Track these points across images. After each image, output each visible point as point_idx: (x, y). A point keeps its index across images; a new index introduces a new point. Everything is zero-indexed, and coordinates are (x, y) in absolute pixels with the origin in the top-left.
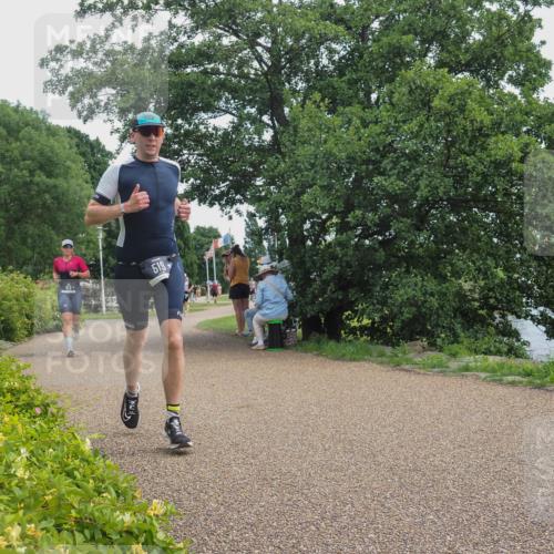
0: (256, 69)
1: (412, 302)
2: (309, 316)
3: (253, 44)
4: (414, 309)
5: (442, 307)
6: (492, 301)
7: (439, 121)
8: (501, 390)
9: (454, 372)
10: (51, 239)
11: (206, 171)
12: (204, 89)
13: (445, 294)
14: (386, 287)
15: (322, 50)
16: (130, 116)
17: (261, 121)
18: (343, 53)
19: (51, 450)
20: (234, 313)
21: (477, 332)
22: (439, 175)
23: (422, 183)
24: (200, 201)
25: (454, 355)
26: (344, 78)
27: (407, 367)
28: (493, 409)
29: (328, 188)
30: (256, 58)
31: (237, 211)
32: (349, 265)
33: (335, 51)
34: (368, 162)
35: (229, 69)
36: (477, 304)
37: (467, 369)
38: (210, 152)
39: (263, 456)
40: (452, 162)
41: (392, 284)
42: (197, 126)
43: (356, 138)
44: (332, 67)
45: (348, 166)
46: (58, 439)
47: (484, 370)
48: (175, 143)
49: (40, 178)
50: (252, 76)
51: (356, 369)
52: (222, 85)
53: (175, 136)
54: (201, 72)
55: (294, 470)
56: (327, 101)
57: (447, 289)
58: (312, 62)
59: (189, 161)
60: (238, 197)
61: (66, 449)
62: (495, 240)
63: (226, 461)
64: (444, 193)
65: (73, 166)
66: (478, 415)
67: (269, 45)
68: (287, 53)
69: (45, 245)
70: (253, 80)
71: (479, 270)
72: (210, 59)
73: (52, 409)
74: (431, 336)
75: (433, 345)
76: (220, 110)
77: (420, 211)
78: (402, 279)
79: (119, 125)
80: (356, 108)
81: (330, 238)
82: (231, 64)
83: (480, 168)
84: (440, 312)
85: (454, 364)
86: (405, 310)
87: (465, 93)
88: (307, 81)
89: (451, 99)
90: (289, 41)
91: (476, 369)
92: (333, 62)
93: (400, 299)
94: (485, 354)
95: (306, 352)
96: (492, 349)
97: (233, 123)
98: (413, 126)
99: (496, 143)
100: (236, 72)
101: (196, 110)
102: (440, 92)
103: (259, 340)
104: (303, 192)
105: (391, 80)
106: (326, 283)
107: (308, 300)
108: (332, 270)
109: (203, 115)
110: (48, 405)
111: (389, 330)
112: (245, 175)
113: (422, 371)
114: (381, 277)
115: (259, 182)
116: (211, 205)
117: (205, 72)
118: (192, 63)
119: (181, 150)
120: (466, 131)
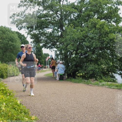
0: (57, 19)
1: (92, 70)
2: (69, 73)
3: (56, 13)
4: (92, 72)
5: (99, 71)
6: (109, 70)
7: (98, 30)
8: (111, 90)
9: (100, 86)
10: (12, 56)
11: (46, 41)
12: (46, 23)
13: (99, 68)
14: (86, 67)
15: (72, 14)
16: (30, 29)
17: (58, 30)
18: (76, 15)
19: (11, 103)
20: (52, 72)
21: (106, 77)
22: (97, 42)
23: (94, 44)
24: (45, 48)
25: (101, 82)
26: (77, 21)
27: (90, 84)
28: (109, 94)
29: (73, 45)
30: (57, 16)
31: (53, 50)
32: (78, 62)
33: (75, 15)
34: (82, 39)
35: (51, 19)
36: (106, 71)
37: (103, 85)
38: (47, 37)
39: (58, 104)
40: (100, 39)
41: (87, 66)
42: (44, 31)
43: (79, 34)
44: (74, 18)
45: (77, 40)
46: (12, 101)
47: (107, 85)
48: (39, 35)
49: (10, 42)
50: (56, 20)
51: (79, 85)
52: (50, 22)
53: (39, 33)
54: (45, 19)
55: (65, 108)
56: (74, 26)
57: (100, 67)
58: (70, 17)
59: (42, 39)
60: (53, 47)
61: (14, 103)
62: (110, 56)
63: (50, 106)
64: (99, 46)
65: (17, 40)
66: (106, 95)
67: (60, 14)
68: (64, 15)
69: (11, 57)
70: (57, 21)
71: (107, 63)
72: (47, 17)
73: (11, 94)
74: (96, 78)
75: (96, 79)
76: (49, 28)
77: (93, 50)
78: (89, 65)
79: (27, 31)
80: (79, 28)
81: (74, 56)
82: (52, 18)
83: (107, 40)
84: (98, 72)
85: (101, 84)
86: (91, 72)
87: (104, 24)
88: (69, 21)
89: (100, 25)
90: (65, 13)
91: (105, 85)
92: (74, 17)
93: (89, 69)
94: (108, 82)
95: (68, 81)
96: (109, 80)
97: (52, 31)
98: (92, 31)
99: (110, 35)
100: (53, 20)
101: (44, 28)
102: (98, 24)
103: (58, 78)
104: (68, 46)
105: (87, 21)
106: (72, 66)
107: (69, 70)
108: (74, 63)
109: (45, 29)
110: (10, 93)
111: (86, 76)
112: (55, 42)
113: (93, 85)
114: (85, 64)
115: (58, 43)
116: (47, 49)
117: (46, 19)
118: (43, 17)
119: (41, 37)
120: (104, 32)
